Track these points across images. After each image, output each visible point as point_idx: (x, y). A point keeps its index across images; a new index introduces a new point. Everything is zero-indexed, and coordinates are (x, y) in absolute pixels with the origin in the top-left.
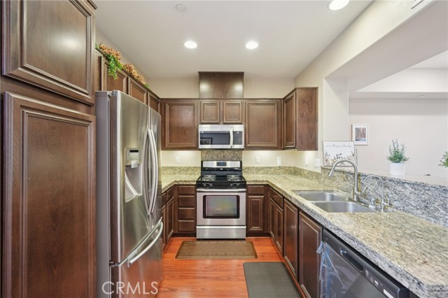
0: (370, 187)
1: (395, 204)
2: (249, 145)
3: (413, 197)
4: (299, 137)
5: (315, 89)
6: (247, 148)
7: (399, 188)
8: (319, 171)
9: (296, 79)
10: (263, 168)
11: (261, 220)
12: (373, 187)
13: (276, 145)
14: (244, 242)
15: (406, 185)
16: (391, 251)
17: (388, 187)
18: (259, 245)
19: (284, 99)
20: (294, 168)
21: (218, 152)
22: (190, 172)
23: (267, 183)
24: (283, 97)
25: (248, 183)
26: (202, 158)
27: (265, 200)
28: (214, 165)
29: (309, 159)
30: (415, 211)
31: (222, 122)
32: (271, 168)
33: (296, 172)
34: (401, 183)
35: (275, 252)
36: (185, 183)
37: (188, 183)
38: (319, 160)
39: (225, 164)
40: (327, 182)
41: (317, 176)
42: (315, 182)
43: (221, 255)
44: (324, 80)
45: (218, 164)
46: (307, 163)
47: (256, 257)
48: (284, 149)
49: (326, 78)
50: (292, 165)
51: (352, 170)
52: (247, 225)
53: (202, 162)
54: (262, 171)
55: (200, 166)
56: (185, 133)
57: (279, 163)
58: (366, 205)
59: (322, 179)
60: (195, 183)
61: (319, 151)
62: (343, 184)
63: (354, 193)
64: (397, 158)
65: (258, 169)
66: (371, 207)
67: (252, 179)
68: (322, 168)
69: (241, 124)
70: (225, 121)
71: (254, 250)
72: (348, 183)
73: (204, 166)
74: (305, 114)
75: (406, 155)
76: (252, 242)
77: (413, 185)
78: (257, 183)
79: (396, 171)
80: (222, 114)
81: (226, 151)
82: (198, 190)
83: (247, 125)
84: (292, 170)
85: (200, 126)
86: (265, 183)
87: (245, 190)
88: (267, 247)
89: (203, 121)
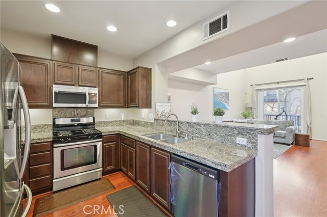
0: (184, 128)
1: (197, 135)
2: (102, 104)
3: (204, 131)
4: (141, 100)
5: (150, 69)
6: (101, 107)
7: (198, 127)
8: (153, 121)
9: (135, 60)
10: (111, 122)
11: (114, 161)
12: (186, 128)
13: (122, 105)
14: (101, 181)
15: (201, 125)
16: (210, 156)
17: (193, 127)
18: (113, 180)
19: (128, 72)
20: (133, 120)
21: (72, 110)
22: (39, 130)
23: (118, 132)
24: (127, 71)
25: (103, 134)
26: (53, 116)
27: (116, 145)
28: (68, 121)
29: (145, 114)
30: (205, 137)
31: (77, 84)
32: (117, 121)
33: (135, 123)
34: (199, 124)
35: (126, 180)
36: (38, 141)
37: (42, 141)
38: (152, 115)
39: (79, 120)
40: (158, 127)
41: (152, 125)
42: (149, 129)
43: (85, 197)
44: (156, 65)
45: (72, 121)
46: (143, 117)
47: (115, 188)
48: (127, 108)
49: (157, 64)
50: (132, 118)
51: (175, 119)
52: (103, 167)
53: (54, 119)
54: (110, 124)
55: (52, 123)
56: (35, 91)
57: (123, 118)
58: (183, 138)
59: (155, 126)
60: (51, 140)
61: (153, 109)
62: (169, 128)
63: (177, 132)
64: (195, 112)
65: (107, 123)
66: (186, 138)
67: (107, 131)
68: (155, 119)
69: (95, 87)
70: (80, 84)
71: (112, 184)
72: (172, 127)
73: (56, 123)
74: (144, 84)
75: (198, 111)
76: (107, 179)
77: (204, 125)
78: (111, 133)
79: (194, 119)
80: (77, 77)
81: (79, 110)
82: (55, 145)
83: (100, 88)
84: (132, 122)
85: (54, 85)
86: (116, 133)
87: (101, 139)
88: (120, 179)
89: (57, 82)
